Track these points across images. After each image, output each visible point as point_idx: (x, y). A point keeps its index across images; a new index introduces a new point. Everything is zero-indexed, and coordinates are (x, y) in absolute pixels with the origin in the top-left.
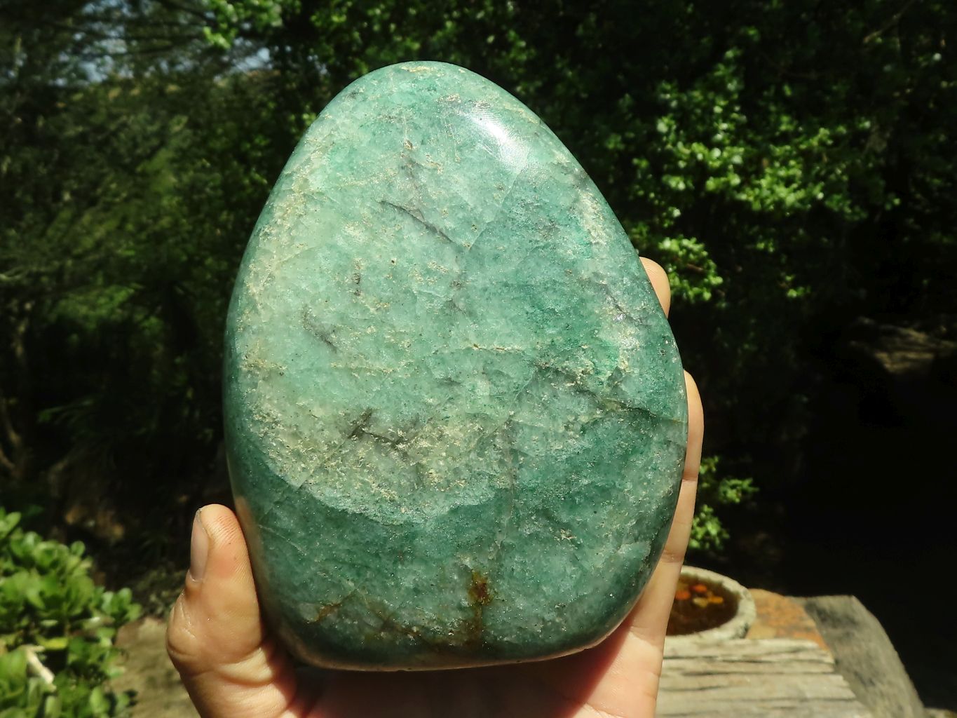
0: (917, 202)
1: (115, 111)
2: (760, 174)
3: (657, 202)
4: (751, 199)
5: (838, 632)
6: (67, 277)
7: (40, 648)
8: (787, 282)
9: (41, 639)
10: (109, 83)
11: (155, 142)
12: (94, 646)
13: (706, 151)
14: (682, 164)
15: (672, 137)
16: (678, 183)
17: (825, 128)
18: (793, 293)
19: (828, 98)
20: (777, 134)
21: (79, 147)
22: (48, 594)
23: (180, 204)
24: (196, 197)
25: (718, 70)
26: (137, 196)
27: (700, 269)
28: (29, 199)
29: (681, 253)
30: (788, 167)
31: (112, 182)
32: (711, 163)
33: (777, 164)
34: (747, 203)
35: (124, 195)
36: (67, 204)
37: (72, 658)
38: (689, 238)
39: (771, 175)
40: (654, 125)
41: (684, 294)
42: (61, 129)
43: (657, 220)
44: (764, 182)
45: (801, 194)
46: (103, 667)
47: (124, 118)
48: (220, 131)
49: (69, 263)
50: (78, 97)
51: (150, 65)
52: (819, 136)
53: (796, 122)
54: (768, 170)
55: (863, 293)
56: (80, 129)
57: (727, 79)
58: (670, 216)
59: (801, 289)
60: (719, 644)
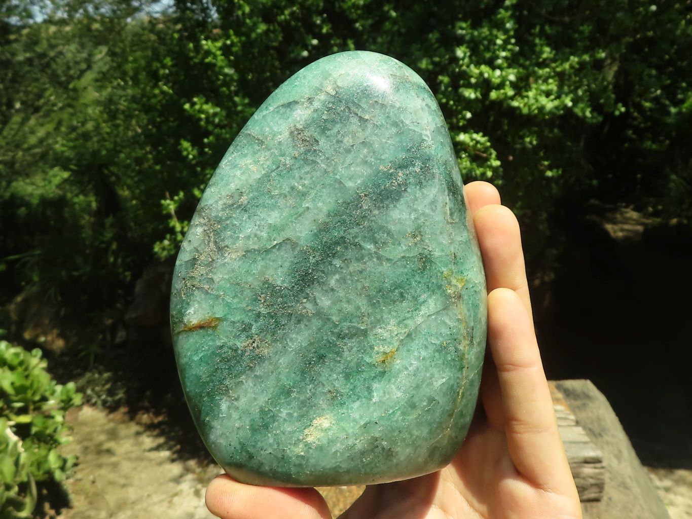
0: (635, 119)
1: (53, 42)
2: (528, 88)
3: (454, 107)
4: (522, 105)
5: (578, 403)
6: (17, 165)
7: (12, 423)
8: (545, 166)
9: (13, 416)
10: (49, 21)
11: (83, 66)
12: (50, 421)
13: (491, 72)
14: (473, 80)
15: (467, 60)
16: (470, 94)
17: (574, 56)
18: (549, 174)
19: (576, 36)
20: (541, 60)
21: (27, 68)
22: (18, 384)
23: (101, 112)
24: (113, 107)
25: (500, 13)
26: (70, 106)
27: (485, 155)
29: (471, 144)
30: (548, 84)
31: (51, 95)
32: (493, 80)
33: (540, 82)
34: (518, 108)
35: (60, 105)
36: (18, 111)
37: (34, 430)
38: (477, 132)
39: (536, 89)
40: (453, 52)
41: (473, 173)
42: (13, 54)
43: (455, 120)
44: (531, 94)
45: (556, 103)
46: (57, 436)
47: (60, 48)
48: (131, 58)
49: (20, 154)
50: (25, 31)
51: (80, 8)
52: (570, 62)
53: (554, 52)
54: (534, 86)
55: (595, 182)
56: (28, 55)
57: (506, 20)
58: (464, 118)
59: (555, 170)
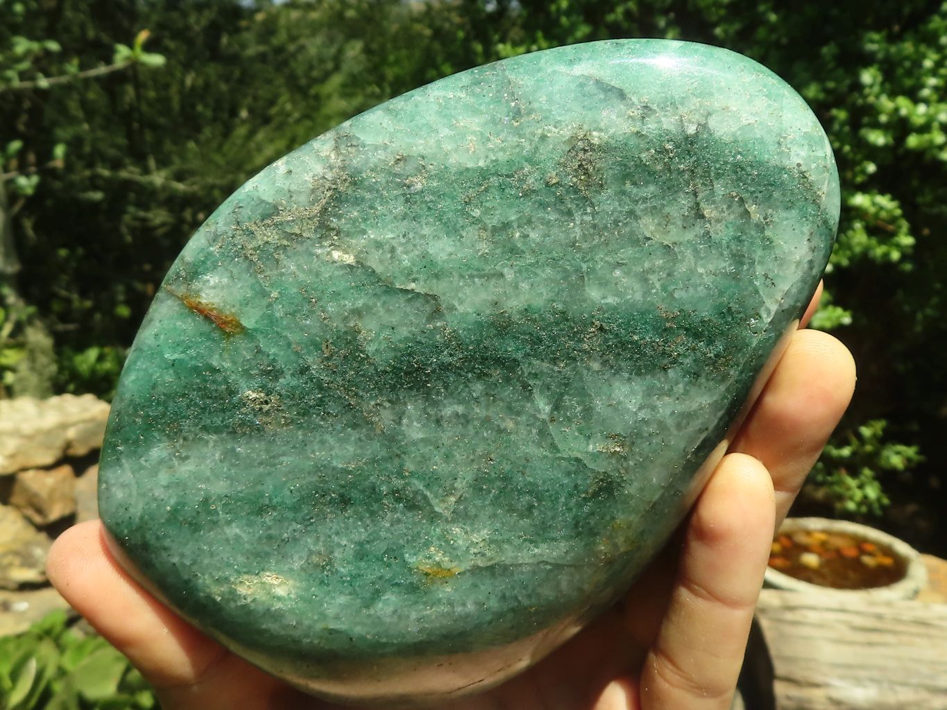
1: (295, 32)
3: (851, 155)
11: (329, 66)
13: (911, 107)
14: (883, 118)
15: (876, 89)
16: (878, 138)
21: (259, 66)
25: (933, 22)
27: (891, 228)
28: (209, 113)
29: (872, 210)
31: (286, 102)
32: (915, 119)
35: (297, 115)
36: (243, 122)
38: (883, 194)
40: (857, 75)
41: (871, 252)
42: (243, 46)
47: (303, 41)
48: (392, 58)
50: (260, 17)
56: (261, 48)
57: (941, 32)
58: (863, 172)
60: (889, 604)
